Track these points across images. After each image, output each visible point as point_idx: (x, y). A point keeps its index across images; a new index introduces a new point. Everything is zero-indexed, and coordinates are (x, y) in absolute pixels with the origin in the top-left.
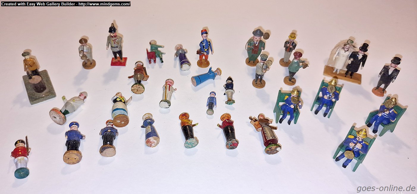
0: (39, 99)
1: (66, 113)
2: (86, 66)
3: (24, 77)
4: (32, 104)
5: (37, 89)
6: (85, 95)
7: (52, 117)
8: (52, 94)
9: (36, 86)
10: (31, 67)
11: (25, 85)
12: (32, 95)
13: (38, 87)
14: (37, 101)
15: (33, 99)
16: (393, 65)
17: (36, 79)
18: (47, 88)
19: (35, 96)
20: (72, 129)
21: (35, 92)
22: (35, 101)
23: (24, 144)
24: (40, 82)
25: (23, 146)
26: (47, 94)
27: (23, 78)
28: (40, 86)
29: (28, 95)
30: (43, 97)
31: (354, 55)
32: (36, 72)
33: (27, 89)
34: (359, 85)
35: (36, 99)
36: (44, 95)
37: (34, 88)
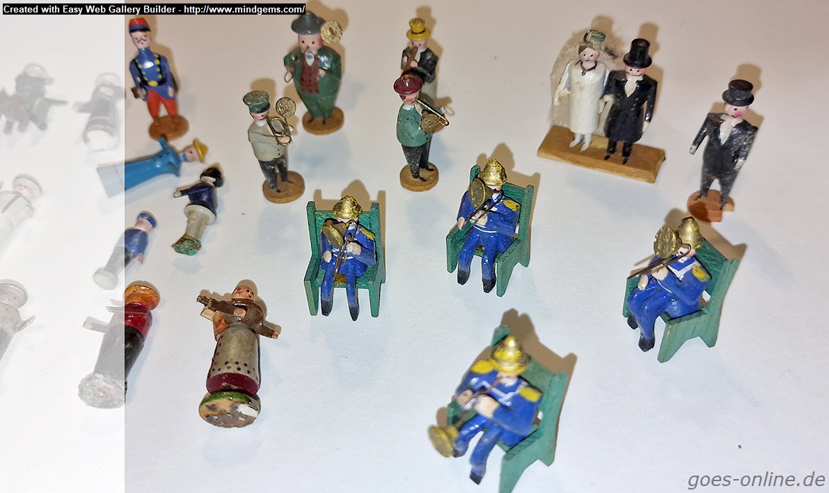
16: (730, 109)
31: (615, 84)
34: (651, 185)
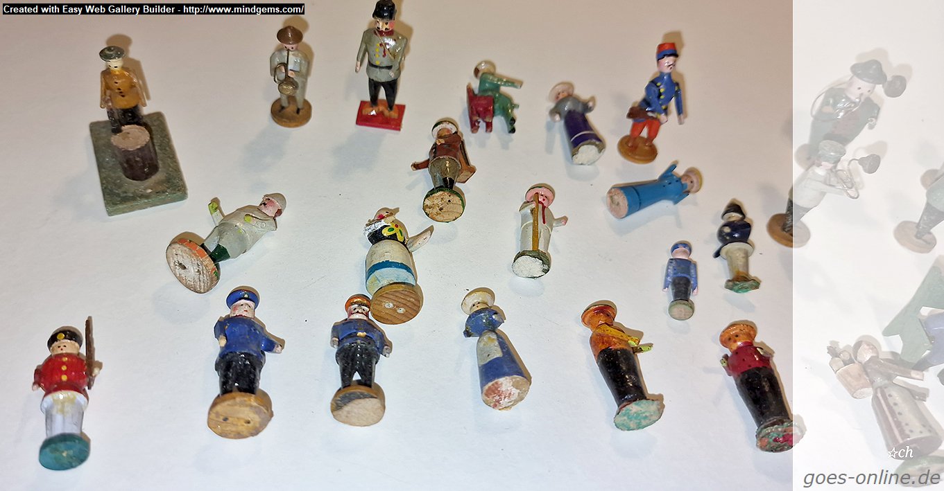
0: (134, 198)
1: (219, 255)
2: (282, 117)
3: (95, 128)
4: (110, 214)
5: (131, 167)
6: (278, 205)
7: (172, 264)
8: (174, 188)
9: (131, 157)
10: (123, 96)
11: (96, 152)
12: (115, 185)
13: (137, 161)
14: (129, 204)
15: (116, 199)
17: (134, 138)
18: (160, 169)
19: (123, 189)
20: (237, 313)
21: (124, 177)
22: (120, 206)
23: (77, 345)
24: (146, 145)
25: (74, 352)
26: (160, 188)
27: (91, 130)
28: (142, 158)
29: (102, 184)
30: (147, 197)
32: (131, 116)
33: (100, 166)
35: (125, 200)
36: (149, 191)
37: (121, 164)
